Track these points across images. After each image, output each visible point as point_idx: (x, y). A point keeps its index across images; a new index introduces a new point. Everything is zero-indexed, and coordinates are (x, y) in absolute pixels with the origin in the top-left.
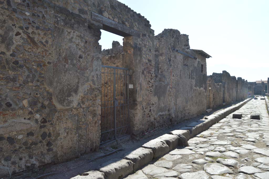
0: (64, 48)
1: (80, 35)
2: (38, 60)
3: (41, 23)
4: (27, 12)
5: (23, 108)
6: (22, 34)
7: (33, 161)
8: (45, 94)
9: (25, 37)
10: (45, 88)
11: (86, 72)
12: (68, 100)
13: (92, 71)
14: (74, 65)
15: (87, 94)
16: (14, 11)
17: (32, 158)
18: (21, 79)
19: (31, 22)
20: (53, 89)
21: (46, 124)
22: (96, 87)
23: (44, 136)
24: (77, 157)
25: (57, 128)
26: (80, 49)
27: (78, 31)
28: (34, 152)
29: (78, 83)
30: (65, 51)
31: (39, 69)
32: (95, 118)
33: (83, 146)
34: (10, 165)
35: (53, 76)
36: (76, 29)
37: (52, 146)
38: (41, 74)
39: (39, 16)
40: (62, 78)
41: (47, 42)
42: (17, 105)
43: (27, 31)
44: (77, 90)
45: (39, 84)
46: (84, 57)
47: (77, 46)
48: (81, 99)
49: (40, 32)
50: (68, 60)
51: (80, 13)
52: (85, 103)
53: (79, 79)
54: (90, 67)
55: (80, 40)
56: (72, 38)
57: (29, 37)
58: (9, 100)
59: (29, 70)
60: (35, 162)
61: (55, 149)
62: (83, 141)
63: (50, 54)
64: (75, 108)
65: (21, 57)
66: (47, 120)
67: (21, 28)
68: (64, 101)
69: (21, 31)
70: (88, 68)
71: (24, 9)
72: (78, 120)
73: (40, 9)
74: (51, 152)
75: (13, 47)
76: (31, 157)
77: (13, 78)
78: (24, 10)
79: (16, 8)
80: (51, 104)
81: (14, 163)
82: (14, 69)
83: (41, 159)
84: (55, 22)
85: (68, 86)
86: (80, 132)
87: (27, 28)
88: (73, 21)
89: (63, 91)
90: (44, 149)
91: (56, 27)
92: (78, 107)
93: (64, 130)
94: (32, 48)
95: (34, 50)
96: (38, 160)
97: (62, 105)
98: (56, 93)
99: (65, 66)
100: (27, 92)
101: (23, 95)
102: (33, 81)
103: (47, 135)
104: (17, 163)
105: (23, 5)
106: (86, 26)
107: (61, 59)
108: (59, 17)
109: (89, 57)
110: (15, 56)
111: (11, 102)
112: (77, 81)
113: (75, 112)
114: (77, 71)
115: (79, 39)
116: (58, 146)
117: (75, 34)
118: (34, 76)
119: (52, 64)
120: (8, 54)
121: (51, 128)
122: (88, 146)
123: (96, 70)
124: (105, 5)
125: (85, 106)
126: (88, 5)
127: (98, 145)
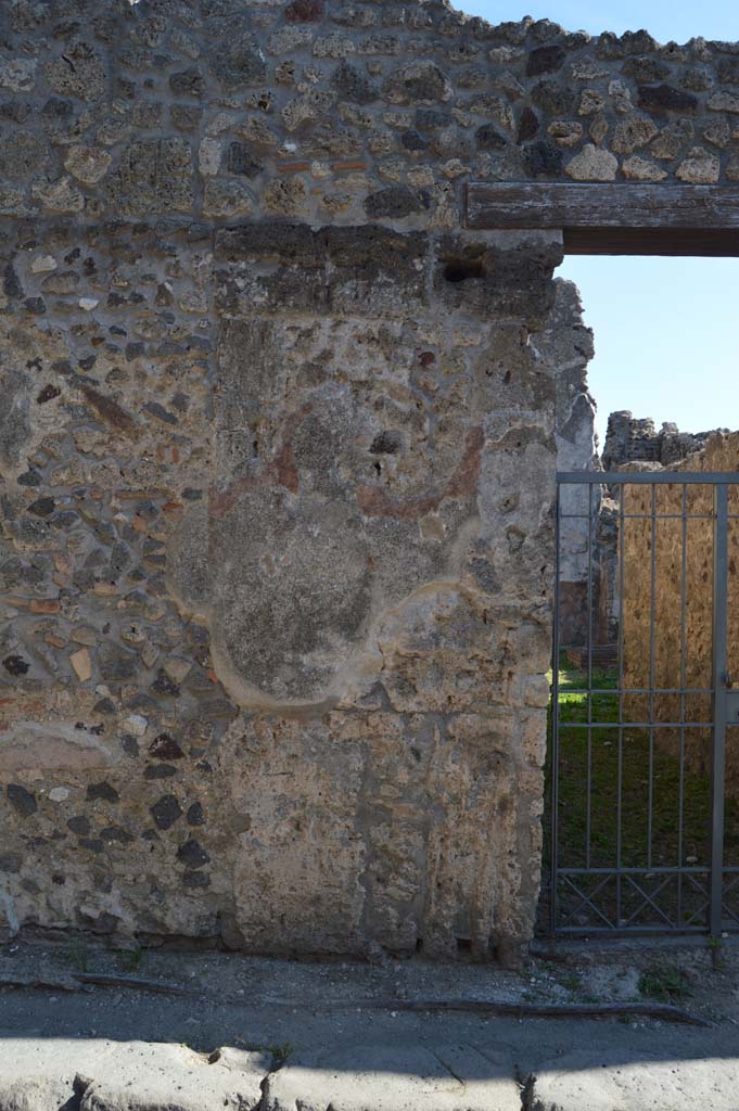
0: (275, 414)
1: (383, 332)
2: (137, 486)
3: (147, 326)
4: (85, 296)
5: (71, 683)
6: (65, 391)
7: (112, 902)
8: (174, 631)
9: (76, 398)
10: (172, 608)
11: (420, 521)
12: (296, 664)
13: (472, 512)
14: (336, 492)
15: (437, 644)
16: (34, 307)
17: (108, 890)
18: (64, 570)
19: (105, 332)
20: (212, 611)
21: (177, 764)
22: (512, 603)
23: (166, 811)
24: (360, 957)
25: (238, 792)
26: (379, 405)
27: (363, 314)
28: (118, 868)
29: (366, 580)
30: (283, 427)
31: (141, 525)
32: (492, 777)
33: (403, 913)
34: (17, 889)
35: (211, 550)
36: (349, 305)
37: (206, 868)
38: (152, 543)
39: (138, 299)
40: (267, 560)
41: (180, 402)
42: (47, 667)
43: (89, 374)
44: (361, 617)
45: (141, 587)
46: (408, 442)
47: (363, 392)
48: (391, 664)
49: (146, 364)
50: (295, 471)
51: (377, 217)
52: (417, 687)
53: (369, 561)
54: (454, 493)
55: (381, 357)
56: (327, 355)
57: (92, 396)
58: (16, 647)
59: (99, 529)
60: (117, 911)
61: (219, 883)
62: (399, 887)
63: (197, 452)
64: (348, 711)
65: (62, 483)
66: (186, 747)
67: (62, 367)
68: (272, 667)
69: (60, 381)
70: (439, 500)
71: (72, 287)
72: (365, 775)
73: (145, 265)
74: (200, 891)
75: (26, 451)
76: (102, 883)
77: (33, 566)
78: (72, 294)
79: (39, 295)
80: (204, 681)
81: (30, 886)
82: (30, 532)
83: (146, 904)
84: (219, 304)
85: (296, 600)
86: (379, 833)
87: (88, 363)
88: (330, 268)
89: (269, 621)
90: (170, 870)
91: (226, 324)
92: (373, 707)
93: (275, 805)
94: (111, 439)
95: (120, 447)
96: (135, 908)
97: (261, 687)
98: (226, 632)
99: (278, 502)
100: (90, 620)
101: (73, 631)
102: (117, 577)
103: (182, 812)
104: (40, 891)
105: (71, 273)
106: (417, 273)
107: (258, 471)
108: (242, 274)
109: (446, 438)
110: (37, 483)
111: (27, 658)
112: (357, 571)
113: (351, 730)
114: (354, 523)
115: (371, 356)
116: (237, 874)
117: (345, 333)
118: (121, 557)
119: (206, 499)
120: (11, 476)
121: (203, 787)
122: (439, 921)
123: (509, 506)
124: (584, 109)
125: (419, 703)
126: (439, 155)
127: (511, 933)
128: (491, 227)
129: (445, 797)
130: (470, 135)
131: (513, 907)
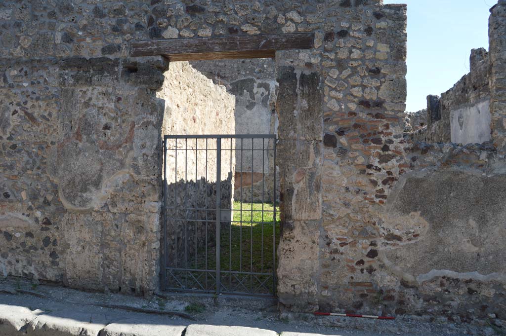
0: (76, 118)
1: (107, 91)
2: (39, 141)
3: (41, 91)
4: (25, 82)
5: (21, 201)
6: (19, 111)
7: (32, 269)
8: (49, 185)
9: (22, 114)
10: (48, 178)
11: (117, 151)
12: (81, 197)
13: (132, 149)
14: (92, 142)
15: (122, 191)
16: (11, 86)
17: (31, 265)
18: (19, 166)
19: (30, 93)
20: (58, 179)
21: (50, 227)
22: (145, 178)
23: (47, 241)
24: (102, 291)
25: (66, 236)
26: (105, 114)
27: (100, 85)
28: (34, 258)
29: (101, 170)
30: (78, 122)
31: (39, 153)
32: (139, 235)
33: (114, 278)
34: (7, 264)
35: (58, 161)
36: (96, 83)
37: (57, 260)
38: (43, 158)
39: (39, 83)
40: (74, 163)
41: (50, 114)
42: (15, 196)
43: (26, 106)
44: (100, 182)
45: (40, 172)
46: (113, 126)
47: (101, 110)
48: (109, 197)
49: (41, 103)
50: (81, 136)
51: (104, 55)
52: (117, 203)
53: (102, 164)
54: (126, 142)
55: (106, 99)
56: (90, 99)
57: (26, 113)
58: (7, 190)
59: (29, 154)
60: (33, 272)
61: (61, 265)
62: (113, 269)
63: (55, 130)
64: (97, 212)
65: (19, 140)
66: (52, 222)
67: (18, 104)
68: (75, 197)
69: (18, 108)
70: (122, 144)
71: (21, 80)
72: (102, 232)
73: (41, 72)
74: (56, 267)
75: (9, 130)
76: (29, 263)
77: (11, 165)
78: (21, 82)
79: (12, 82)
80: (57, 201)
81: (10, 263)
82: (10, 155)
83: (41, 270)
84: (60, 84)
85: (81, 176)
86: (106, 251)
87: (25, 103)
88: (92, 71)
89: (74, 183)
90: (48, 260)
91: (62, 90)
92: (104, 211)
93: (76, 241)
94: (32, 126)
95: (34, 128)
96: (38, 272)
97: (72, 203)
98: (62, 186)
99: (76, 146)
100: (26, 182)
101: (22, 185)
102: (33, 169)
103: (51, 242)
104: (12, 264)
105: (21, 75)
106: (116, 72)
107: (71, 135)
108: (67, 74)
109: (124, 125)
110: (12, 140)
111: (10, 193)
112: (98, 167)
113: (99, 218)
114: (97, 152)
115: (103, 99)
116: (66, 262)
117: (96, 92)
118: (34, 162)
119: (57, 144)
120: (5, 137)
121: (56, 234)
122: (125, 281)
123: (143, 146)
124: (169, 14)
125: (117, 210)
126: (124, 33)
127: (145, 286)
128: (138, 56)
129: (126, 241)
130: (133, 26)
131: (146, 278)
